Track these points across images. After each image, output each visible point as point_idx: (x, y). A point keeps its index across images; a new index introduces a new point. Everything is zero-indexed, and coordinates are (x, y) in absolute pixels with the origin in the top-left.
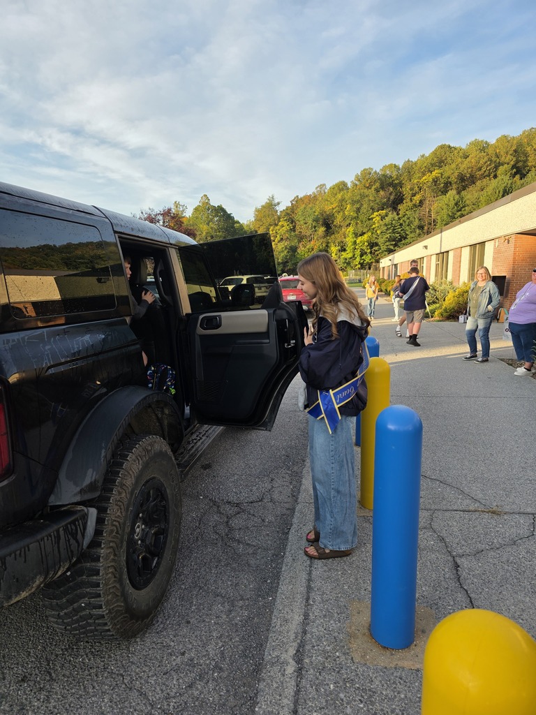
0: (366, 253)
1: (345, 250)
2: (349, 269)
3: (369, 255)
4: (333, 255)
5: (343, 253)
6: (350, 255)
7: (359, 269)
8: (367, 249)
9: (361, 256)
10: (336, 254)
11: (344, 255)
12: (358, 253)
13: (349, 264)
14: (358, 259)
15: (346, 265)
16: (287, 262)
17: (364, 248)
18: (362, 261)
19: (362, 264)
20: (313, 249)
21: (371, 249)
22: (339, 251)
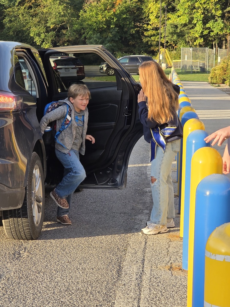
0: (213, 17)
1: (173, 10)
2: (181, 46)
3: (220, 20)
4: (152, 17)
5: (170, 15)
6: (184, 19)
7: (200, 46)
8: (216, 10)
9: (205, 21)
10: (157, 17)
11: (173, 19)
12: (198, 15)
13: (181, 35)
14: (199, 28)
15: (175, 37)
16: (63, 27)
17: (211, 6)
18: (206, 32)
19: (205, 37)
20: (113, 6)
21: (222, 9)
22: (164, 10)
